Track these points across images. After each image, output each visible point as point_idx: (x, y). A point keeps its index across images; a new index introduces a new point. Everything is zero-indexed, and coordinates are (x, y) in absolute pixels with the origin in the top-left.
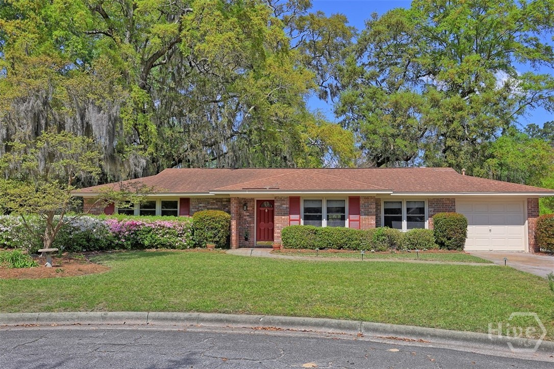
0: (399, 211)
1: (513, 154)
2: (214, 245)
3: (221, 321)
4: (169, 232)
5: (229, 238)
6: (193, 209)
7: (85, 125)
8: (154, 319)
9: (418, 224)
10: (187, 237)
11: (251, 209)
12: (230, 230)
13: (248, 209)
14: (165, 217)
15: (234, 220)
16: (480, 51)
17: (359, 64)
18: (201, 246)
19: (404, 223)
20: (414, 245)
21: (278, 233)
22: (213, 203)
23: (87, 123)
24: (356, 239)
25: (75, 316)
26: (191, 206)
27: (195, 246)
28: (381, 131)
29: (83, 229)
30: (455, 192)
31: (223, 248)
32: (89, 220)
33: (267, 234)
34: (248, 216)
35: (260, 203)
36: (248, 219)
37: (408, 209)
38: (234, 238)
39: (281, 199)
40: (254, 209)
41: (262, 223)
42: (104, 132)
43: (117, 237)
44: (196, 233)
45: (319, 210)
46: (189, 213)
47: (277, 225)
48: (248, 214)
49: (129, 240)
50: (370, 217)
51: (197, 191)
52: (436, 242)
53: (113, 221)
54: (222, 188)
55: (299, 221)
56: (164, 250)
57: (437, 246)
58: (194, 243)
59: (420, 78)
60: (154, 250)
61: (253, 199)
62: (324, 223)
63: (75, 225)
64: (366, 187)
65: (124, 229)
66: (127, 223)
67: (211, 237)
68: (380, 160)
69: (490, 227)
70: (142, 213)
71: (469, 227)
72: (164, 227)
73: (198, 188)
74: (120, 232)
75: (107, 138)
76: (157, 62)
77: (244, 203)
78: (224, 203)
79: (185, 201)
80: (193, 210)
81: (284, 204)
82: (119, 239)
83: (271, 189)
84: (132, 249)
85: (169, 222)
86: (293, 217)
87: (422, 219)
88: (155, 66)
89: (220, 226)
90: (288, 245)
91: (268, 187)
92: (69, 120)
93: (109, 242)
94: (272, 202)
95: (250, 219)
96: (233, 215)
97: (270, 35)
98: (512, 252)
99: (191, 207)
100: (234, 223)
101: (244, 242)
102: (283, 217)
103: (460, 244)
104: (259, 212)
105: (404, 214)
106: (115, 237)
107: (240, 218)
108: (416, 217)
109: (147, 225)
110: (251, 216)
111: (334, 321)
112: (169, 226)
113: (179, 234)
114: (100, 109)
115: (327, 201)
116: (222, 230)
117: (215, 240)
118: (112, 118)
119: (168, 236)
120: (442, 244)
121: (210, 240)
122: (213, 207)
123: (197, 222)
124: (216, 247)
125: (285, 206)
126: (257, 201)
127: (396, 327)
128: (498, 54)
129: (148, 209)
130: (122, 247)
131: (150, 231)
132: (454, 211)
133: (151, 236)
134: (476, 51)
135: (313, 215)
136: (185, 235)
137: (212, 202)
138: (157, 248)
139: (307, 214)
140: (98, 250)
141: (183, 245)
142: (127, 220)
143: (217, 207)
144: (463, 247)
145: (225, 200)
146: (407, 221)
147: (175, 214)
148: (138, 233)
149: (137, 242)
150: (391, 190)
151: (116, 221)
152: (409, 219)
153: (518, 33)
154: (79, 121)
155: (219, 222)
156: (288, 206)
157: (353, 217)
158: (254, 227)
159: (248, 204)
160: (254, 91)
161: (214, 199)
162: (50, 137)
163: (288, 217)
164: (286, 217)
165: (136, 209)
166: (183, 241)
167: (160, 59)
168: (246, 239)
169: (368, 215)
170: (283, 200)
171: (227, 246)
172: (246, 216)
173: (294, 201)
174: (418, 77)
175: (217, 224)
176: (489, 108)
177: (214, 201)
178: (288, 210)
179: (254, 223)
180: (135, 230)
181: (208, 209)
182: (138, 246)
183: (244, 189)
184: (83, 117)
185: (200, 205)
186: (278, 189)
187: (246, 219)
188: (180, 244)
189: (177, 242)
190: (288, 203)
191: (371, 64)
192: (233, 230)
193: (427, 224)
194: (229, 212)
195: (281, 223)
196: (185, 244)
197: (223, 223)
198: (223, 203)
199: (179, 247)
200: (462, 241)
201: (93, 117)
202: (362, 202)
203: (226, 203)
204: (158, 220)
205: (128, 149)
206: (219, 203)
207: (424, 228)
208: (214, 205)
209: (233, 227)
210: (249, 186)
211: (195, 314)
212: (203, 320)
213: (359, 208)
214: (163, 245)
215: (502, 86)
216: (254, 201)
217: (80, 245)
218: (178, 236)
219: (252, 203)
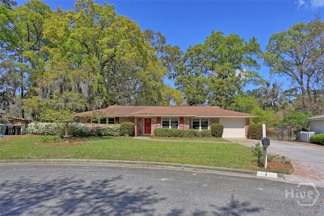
0: (198, 123)
1: (241, 101)
2: (128, 135)
3: (131, 163)
4: (111, 130)
5: (134, 132)
7: (79, 89)
8: (106, 162)
9: (205, 128)
10: (118, 132)
11: (142, 121)
12: (134, 129)
14: (110, 124)
16: (230, 61)
17: (184, 66)
18: (123, 135)
19: (200, 127)
20: (204, 135)
21: (152, 131)
23: (80, 88)
24: (182, 133)
25: (77, 161)
27: (121, 135)
28: (192, 92)
29: (79, 129)
30: (220, 116)
31: (132, 136)
32: (81, 125)
33: (148, 131)
35: (146, 119)
36: (141, 125)
37: (202, 122)
38: (136, 132)
39: (154, 118)
41: (147, 127)
42: (87, 92)
43: (92, 132)
44: (122, 130)
45: (168, 122)
46: (119, 123)
47: (152, 128)
49: (96, 133)
50: (187, 125)
51: (122, 114)
52: (212, 135)
53: (90, 126)
54: (131, 114)
55: (161, 126)
56: (109, 137)
57: (212, 136)
59: (207, 71)
60: (106, 137)
62: (170, 127)
63: (76, 127)
64: (186, 114)
65: (94, 129)
66: (95, 126)
67: (127, 132)
68: (192, 103)
69: (232, 129)
70: (101, 123)
71: (224, 129)
72: (109, 128)
73: (122, 113)
74: (93, 130)
75: (88, 94)
76: (106, 64)
77: (140, 119)
79: (117, 118)
82: (93, 132)
83: (150, 114)
84: (98, 136)
85: (111, 126)
86: (158, 125)
87: (207, 126)
88: (106, 65)
89: (131, 128)
90: (157, 135)
91: (149, 113)
92: (73, 87)
93: (89, 134)
94: (150, 119)
96: (136, 124)
97: (150, 54)
98: (239, 138)
99: (120, 121)
100: (136, 127)
101: (140, 134)
102: (154, 125)
103: (220, 135)
104: (145, 123)
105: (200, 124)
106: (91, 132)
107: (138, 125)
108: (205, 125)
109: (103, 127)
110: (142, 124)
111: (173, 164)
112: (111, 128)
114: (85, 82)
115: (171, 119)
116: (131, 130)
117: (129, 133)
118: (89, 86)
120: (214, 135)
122: (128, 121)
123: (122, 126)
124: (129, 136)
125: (155, 120)
126: (145, 118)
127: (195, 166)
128: (237, 63)
129: (103, 121)
130: (94, 135)
131: (104, 130)
132: (219, 123)
133: (105, 132)
134: (228, 61)
135: (166, 124)
136: (118, 131)
137: (127, 119)
138: (107, 136)
139: (164, 124)
140: (85, 137)
142: (96, 125)
144: (222, 136)
146: (201, 126)
147: (114, 123)
148: (100, 130)
149: (100, 134)
150: (196, 115)
151: (91, 126)
152: (202, 126)
153: (244, 55)
154: (77, 87)
155: (130, 126)
156: (156, 120)
157: (181, 125)
159: (141, 120)
160: (144, 76)
162: (66, 93)
163: (156, 125)
165: (99, 121)
167: (108, 63)
168: (141, 133)
169: (187, 124)
171: (133, 135)
173: (159, 119)
174: (206, 71)
176: (233, 84)
178: (156, 122)
180: (98, 129)
181: (126, 121)
182: (100, 135)
183: (140, 114)
184: (78, 86)
185: (123, 120)
186: (152, 114)
189: (114, 134)
191: (188, 66)
193: (208, 128)
194: (134, 123)
195: (154, 127)
196: (117, 134)
198: (132, 119)
199: (115, 136)
200: (222, 134)
201: (82, 85)
202: (184, 119)
204: (107, 126)
205: (95, 98)
206: (130, 119)
207: (207, 129)
210: (141, 113)
211: (121, 161)
212: (124, 163)
213: (183, 121)
214: (109, 135)
215: (238, 75)
217: (79, 135)
218: (115, 132)
219: (143, 119)
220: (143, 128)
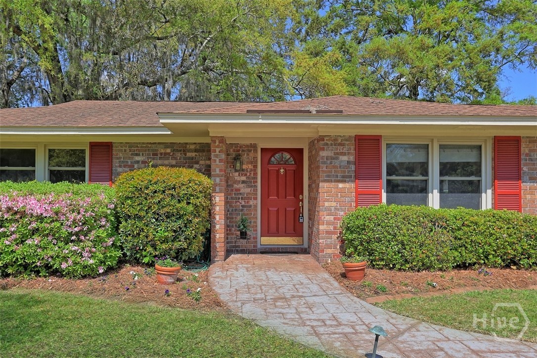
6: (120, 166)
10: (98, 240)
12: (211, 216)
13: (244, 167)
15: (220, 192)
21: (328, 223)
22: (166, 154)
26: (114, 160)
27: (121, 264)
31: (190, 263)
33: (283, 221)
34: (243, 182)
35: (270, 154)
36: (245, 190)
38: (219, 235)
39: (336, 141)
40: (255, 167)
41: (274, 197)
44: (125, 228)
46: (110, 177)
47: (327, 204)
48: (244, 178)
56: (28, 280)
58: (119, 254)
61: (254, 147)
62: (434, 199)
67: (165, 240)
77: (236, 152)
78: (189, 154)
79: (102, 150)
80: (120, 170)
81: (343, 154)
83: (323, 113)
89: (190, 208)
95: (248, 190)
96: (218, 180)
99: (116, 163)
100: (219, 199)
102: (341, 185)
104: (266, 175)
107: (229, 186)
112: (39, 211)
113: (71, 234)
115: (442, 147)
116: (197, 220)
119: (36, 240)
121: (164, 246)
122: (166, 162)
123: (127, 198)
125: (345, 158)
126: (262, 150)
135: (407, 180)
136: (92, 235)
137: (163, 151)
141: (85, 267)
143: (174, 162)
145: (192, 147)
155: (187, 197)
156: (352, 158)
158: (256, 206)
159: (245, 157)
161: (166, 145)
163: (353, 185)
164: (347, 185)
166: (85, 254)
168: (243, 235)
170: (340, 144)
171: (206, 256)
172: (238, 182)
175: (183, 204)
177: (168, 150)
178: (353, 167)
179: (256, 199)
181: (155, 166)
183: (252, 114)
185: (137, 158)
187: (239, 190)
188: (75, 264)
189: (65, 258)
190: (353, 151)
192: (217, 217)
194: (208, 172)
195: (335, 200)
196: (91, 261)
197: (197, 202)
203: (193, 154)
206: (178, 155)
208: (168, 159)
209: (217, 208)
213: (519, 164)
216: (256, 151)
218: (67, 241)
219: (252, 154)
220: (251, 203)
